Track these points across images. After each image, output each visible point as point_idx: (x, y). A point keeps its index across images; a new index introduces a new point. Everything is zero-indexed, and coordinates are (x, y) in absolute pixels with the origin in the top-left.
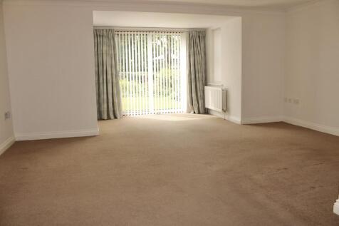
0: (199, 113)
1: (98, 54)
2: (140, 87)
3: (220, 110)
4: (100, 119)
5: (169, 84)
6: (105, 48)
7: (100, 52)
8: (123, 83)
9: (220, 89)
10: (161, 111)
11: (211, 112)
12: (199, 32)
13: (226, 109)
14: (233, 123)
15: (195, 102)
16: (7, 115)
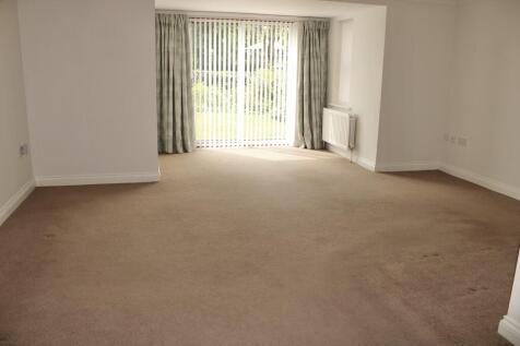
0: (313, 148)
1: (162, 53)
2: (224, 97)
3: (346, 147)
4: (162, 152)
5: (269, 94)
6: (172, 45)
7: (165, 50)
8: (198, 88)
9: (347, 116)
10: (255, 143)
11: (331, 148)
12: (320, 23)
13: (354, 145)
14: (364, 169)
15: (307, 131)
16: (23, 150)
